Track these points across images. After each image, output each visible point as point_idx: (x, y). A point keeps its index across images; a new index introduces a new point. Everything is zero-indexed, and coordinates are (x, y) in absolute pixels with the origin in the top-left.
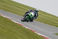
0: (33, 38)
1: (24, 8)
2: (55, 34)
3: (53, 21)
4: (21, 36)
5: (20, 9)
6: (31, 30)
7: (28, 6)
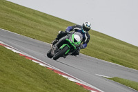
0: (57, 88)
1: (35, 18)
2: (110, 79)
3: (105, 49)
4: (29, 84)
5: (25, 20)
6: (53, 70)
7: (45, 14)
